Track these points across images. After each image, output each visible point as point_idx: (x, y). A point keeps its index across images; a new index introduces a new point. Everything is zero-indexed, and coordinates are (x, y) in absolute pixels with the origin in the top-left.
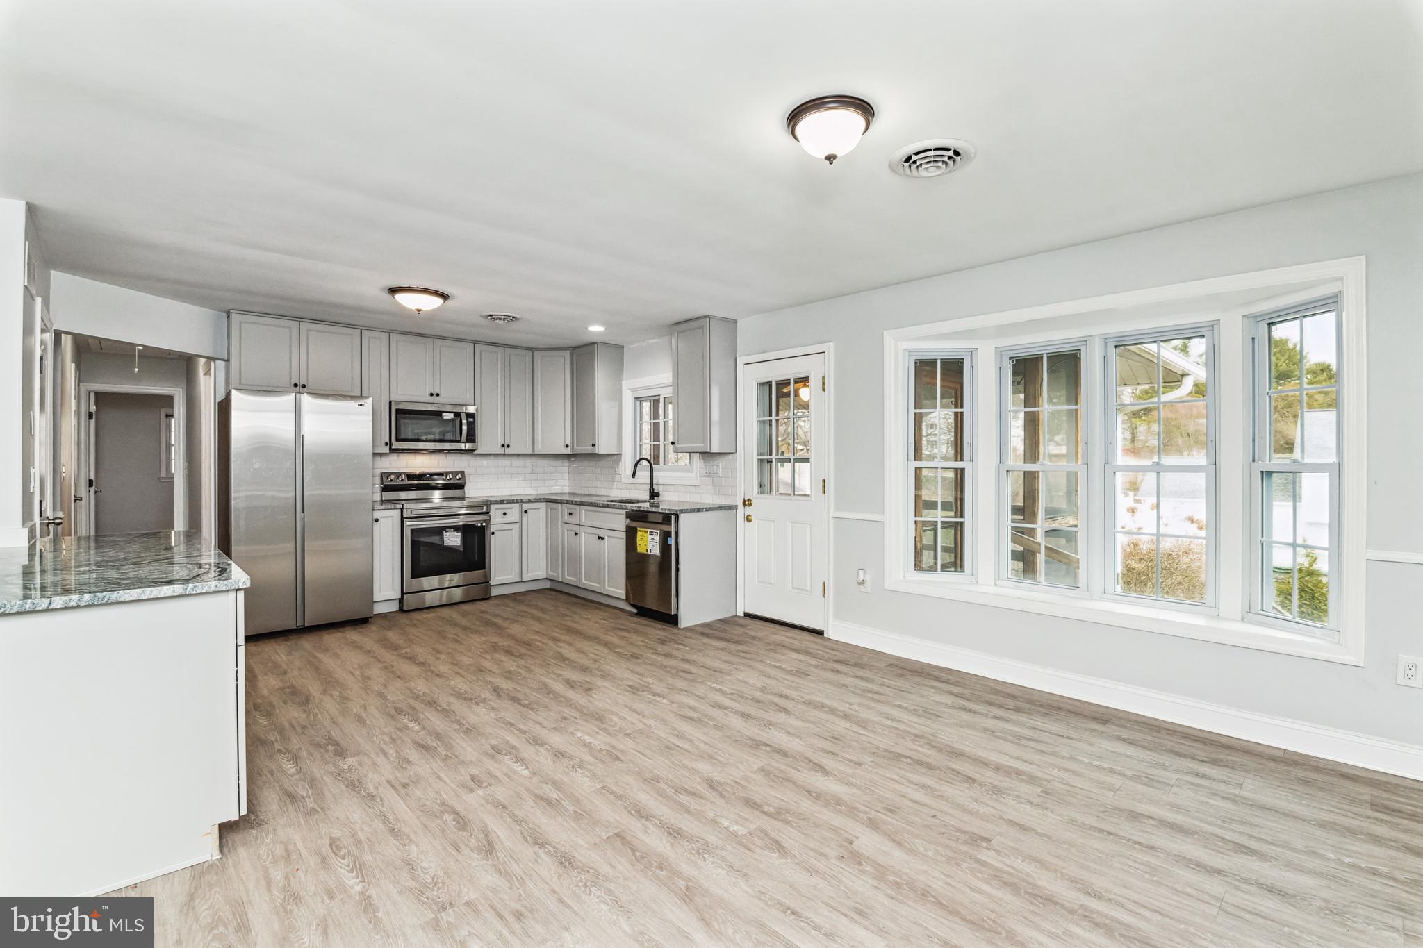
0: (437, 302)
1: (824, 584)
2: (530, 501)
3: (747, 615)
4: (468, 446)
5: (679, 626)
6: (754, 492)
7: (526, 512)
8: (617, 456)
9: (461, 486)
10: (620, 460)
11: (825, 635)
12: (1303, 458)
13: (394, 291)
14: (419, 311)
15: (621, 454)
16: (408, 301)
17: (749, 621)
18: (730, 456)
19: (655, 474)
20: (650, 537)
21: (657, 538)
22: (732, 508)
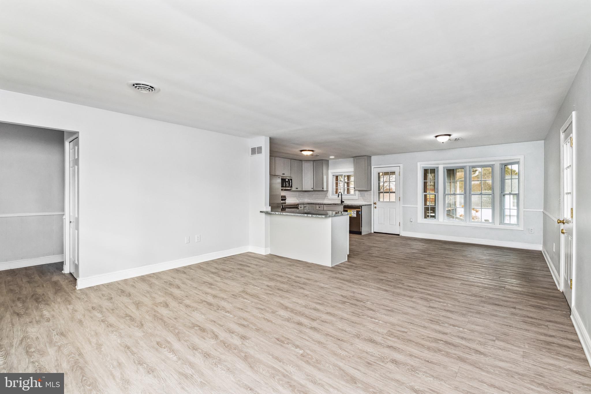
0: (311, 153)
1: (400, 223)
2: (306, 204)
3: (374, 232)
4: (289, 188)
5: (362, 234)
6: (376, 200)
7: (305, 207)
8: (327, 191)
9: (285, 200)
10: (328, 192)
11: (400, 235)
12: (511, 192)
13: (301, 151)
14: (307, 155)
15: (328, 191)
16: (305, 153)
17: (375, 233)
18: (369, 192)
19: (342, 196)
20: (352, 212)
21: (355, 212)
22: (371, 205)
